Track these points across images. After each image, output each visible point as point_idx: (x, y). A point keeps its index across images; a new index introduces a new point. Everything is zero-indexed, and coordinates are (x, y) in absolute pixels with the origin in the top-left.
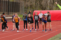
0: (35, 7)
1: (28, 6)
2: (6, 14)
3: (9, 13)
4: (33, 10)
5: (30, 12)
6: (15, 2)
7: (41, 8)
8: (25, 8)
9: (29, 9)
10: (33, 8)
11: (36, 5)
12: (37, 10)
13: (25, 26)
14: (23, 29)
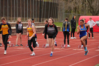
0: (82, 11)
1: (71, 10)
2: (37, 20)
3: (42, 19)
4: (79, 16)
5: (73, 18)
6: (51, 3)
7: (91, 12)
8: (66, 12)
9: (72, 13)
10: (78, 12)
11: (83, 7)
12: (86, 15)
13: (67, 40)
14: (63, 45)
